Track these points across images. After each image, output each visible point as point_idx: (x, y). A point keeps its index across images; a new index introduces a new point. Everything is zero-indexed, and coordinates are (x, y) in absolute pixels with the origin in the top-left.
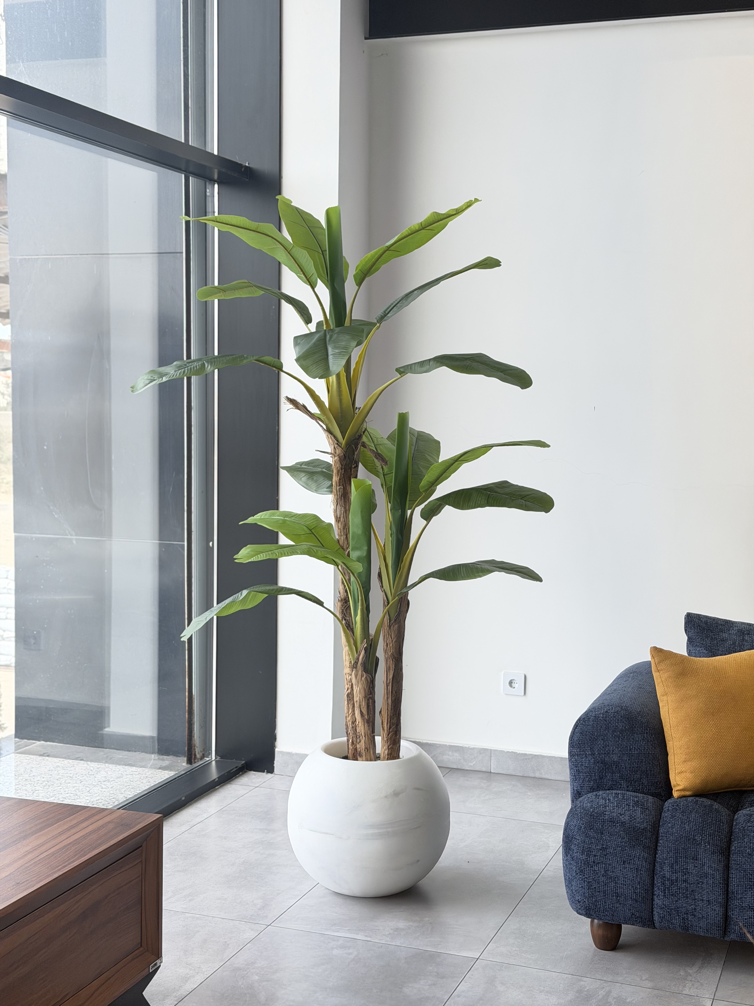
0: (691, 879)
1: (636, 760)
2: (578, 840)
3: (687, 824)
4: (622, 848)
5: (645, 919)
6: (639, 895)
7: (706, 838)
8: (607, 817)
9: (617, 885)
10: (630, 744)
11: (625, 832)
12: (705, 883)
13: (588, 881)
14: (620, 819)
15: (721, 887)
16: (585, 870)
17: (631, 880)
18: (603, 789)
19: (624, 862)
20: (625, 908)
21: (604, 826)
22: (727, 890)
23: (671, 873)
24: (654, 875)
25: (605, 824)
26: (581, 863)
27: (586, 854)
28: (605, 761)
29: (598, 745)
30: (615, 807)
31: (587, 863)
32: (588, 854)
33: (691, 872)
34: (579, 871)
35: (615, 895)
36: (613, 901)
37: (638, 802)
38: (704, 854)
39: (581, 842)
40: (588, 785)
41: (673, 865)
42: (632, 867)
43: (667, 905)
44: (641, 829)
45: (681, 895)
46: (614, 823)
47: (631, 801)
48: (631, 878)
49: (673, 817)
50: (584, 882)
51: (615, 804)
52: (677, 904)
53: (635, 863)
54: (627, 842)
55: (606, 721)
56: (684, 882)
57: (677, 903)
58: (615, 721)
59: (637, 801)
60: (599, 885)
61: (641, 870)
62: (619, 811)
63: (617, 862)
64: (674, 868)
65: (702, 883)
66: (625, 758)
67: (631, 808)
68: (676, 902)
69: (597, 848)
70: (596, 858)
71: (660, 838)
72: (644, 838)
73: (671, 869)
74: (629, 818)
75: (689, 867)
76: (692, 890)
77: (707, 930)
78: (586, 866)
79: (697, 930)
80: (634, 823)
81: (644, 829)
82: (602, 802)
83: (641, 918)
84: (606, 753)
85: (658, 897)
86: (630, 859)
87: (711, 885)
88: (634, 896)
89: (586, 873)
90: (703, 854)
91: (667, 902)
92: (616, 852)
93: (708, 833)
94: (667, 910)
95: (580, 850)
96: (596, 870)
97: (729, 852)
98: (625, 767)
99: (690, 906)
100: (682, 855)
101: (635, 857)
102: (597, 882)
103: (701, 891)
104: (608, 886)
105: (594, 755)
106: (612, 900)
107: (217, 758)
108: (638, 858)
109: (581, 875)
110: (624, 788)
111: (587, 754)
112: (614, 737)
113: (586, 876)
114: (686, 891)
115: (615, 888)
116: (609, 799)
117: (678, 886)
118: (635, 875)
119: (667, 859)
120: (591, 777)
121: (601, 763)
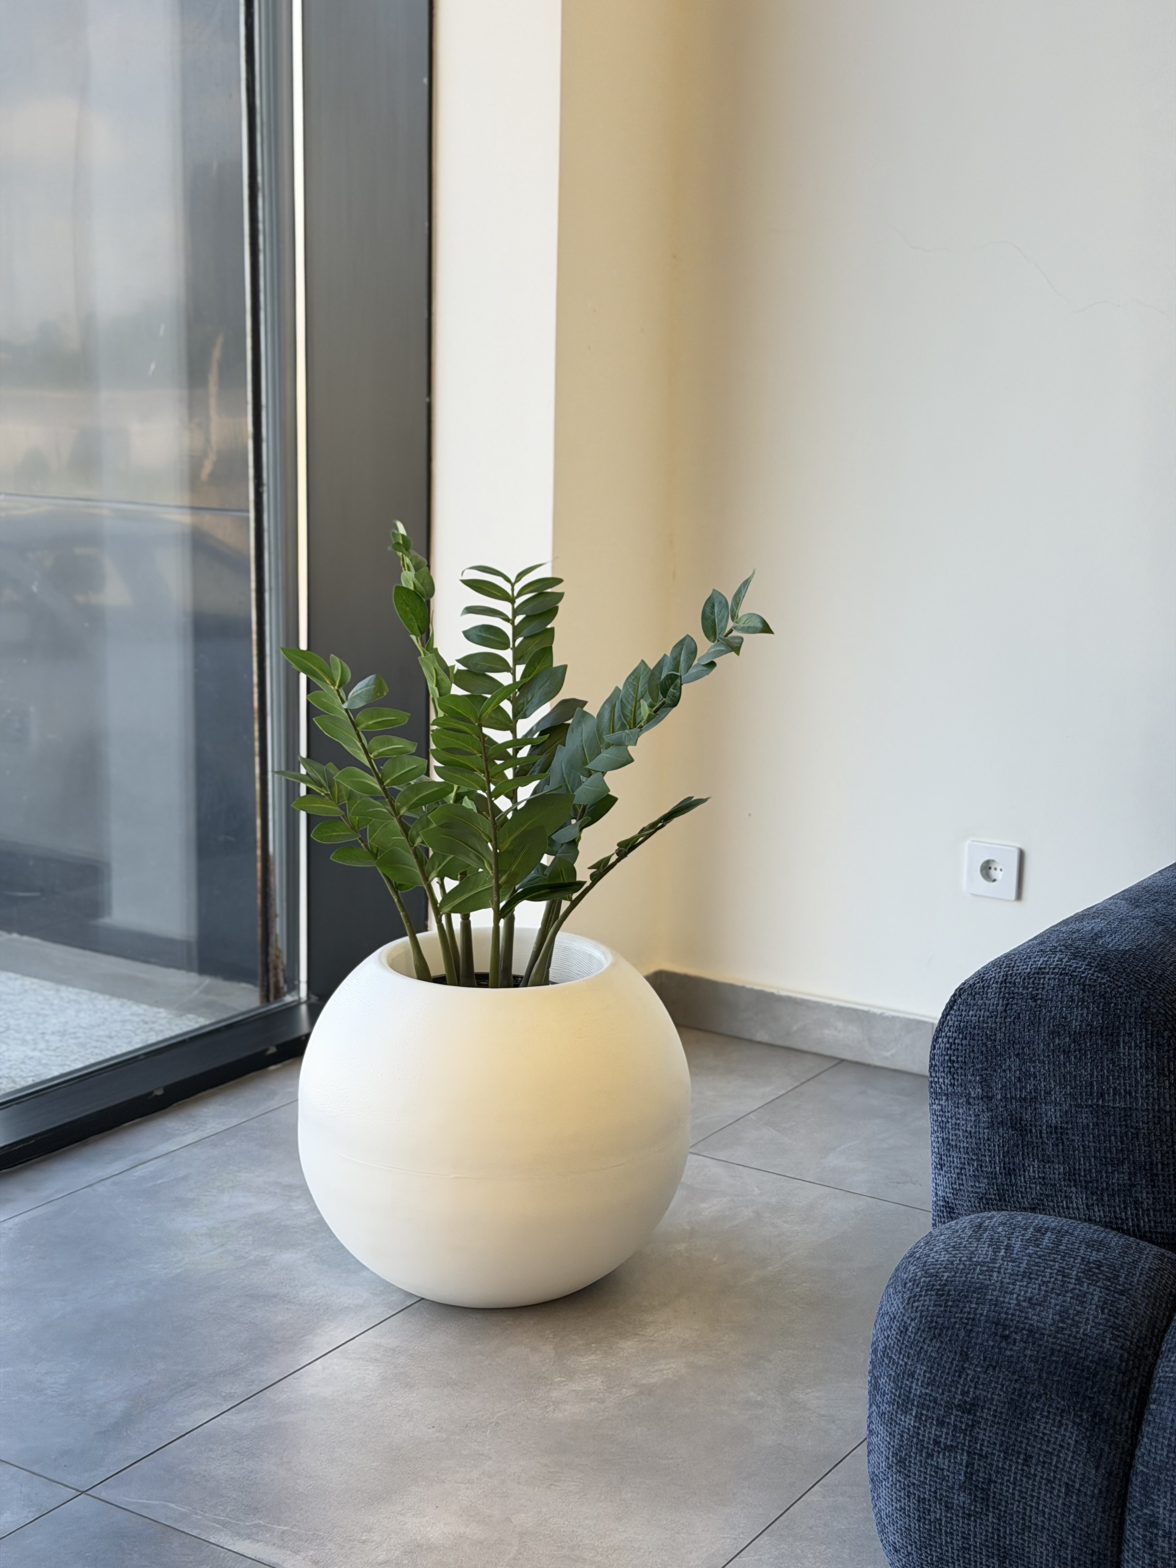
1: (1118, 1129)
2: (898, 1364)
8: (987, 1308)
10: (1102, 1076)
11: (1037, 1362)
13: (919, 1496)
14: (1026, 1318)
16: (910, 1462)
18: (1017, 1205)
21: (974, 1334)
24: (1121, 1514)
25: (976, 1329)
26: (902, 1436)
27: (914, 1414)
28: (1023, 1123)
29: (1005, 1071)
30: (1020, 1277)
31: (917, 1440)
32: (922, 1414)
34: (895, 1461)
35: (996, 1552)
40: (972, 1186)
44: (1091, 1362)
46: (1004, 1329)
47: (1079, 1260)
48: (1047, 1510)
50: (909, 1497)
51: (1024, 1265)
53: (1061, 1465)
54: (1040, 1396)
58: (1062, 1002)
59: (1094, 1262)
61: (1079, 1490)
62: (1029, 1290)
66: (1084, 1118)
67: (1071, 1286)
70: (945, 1430)
71: (1154, 1396)
72: (1097, 1390)
74: (1057, 1317)
78: (914, 1450)
80: (1070, 1336)
84: (1026, 1099)
86: (1047, 1452)
89: (912, 1470)
96: (942, 1466)
98: (1083, 1146)
101: (1062, 1446)
105: (990, 1098)
108: (1074, 1452)
109: (900, 1472)
110: (1078, 1209)
111: (970, 1094)
112: (1054, 1052)
113: (912, 1480)
116: (1008, 1248)
118: (1061, 1504)
120: (981, 1166)
121: (1012, 1127)
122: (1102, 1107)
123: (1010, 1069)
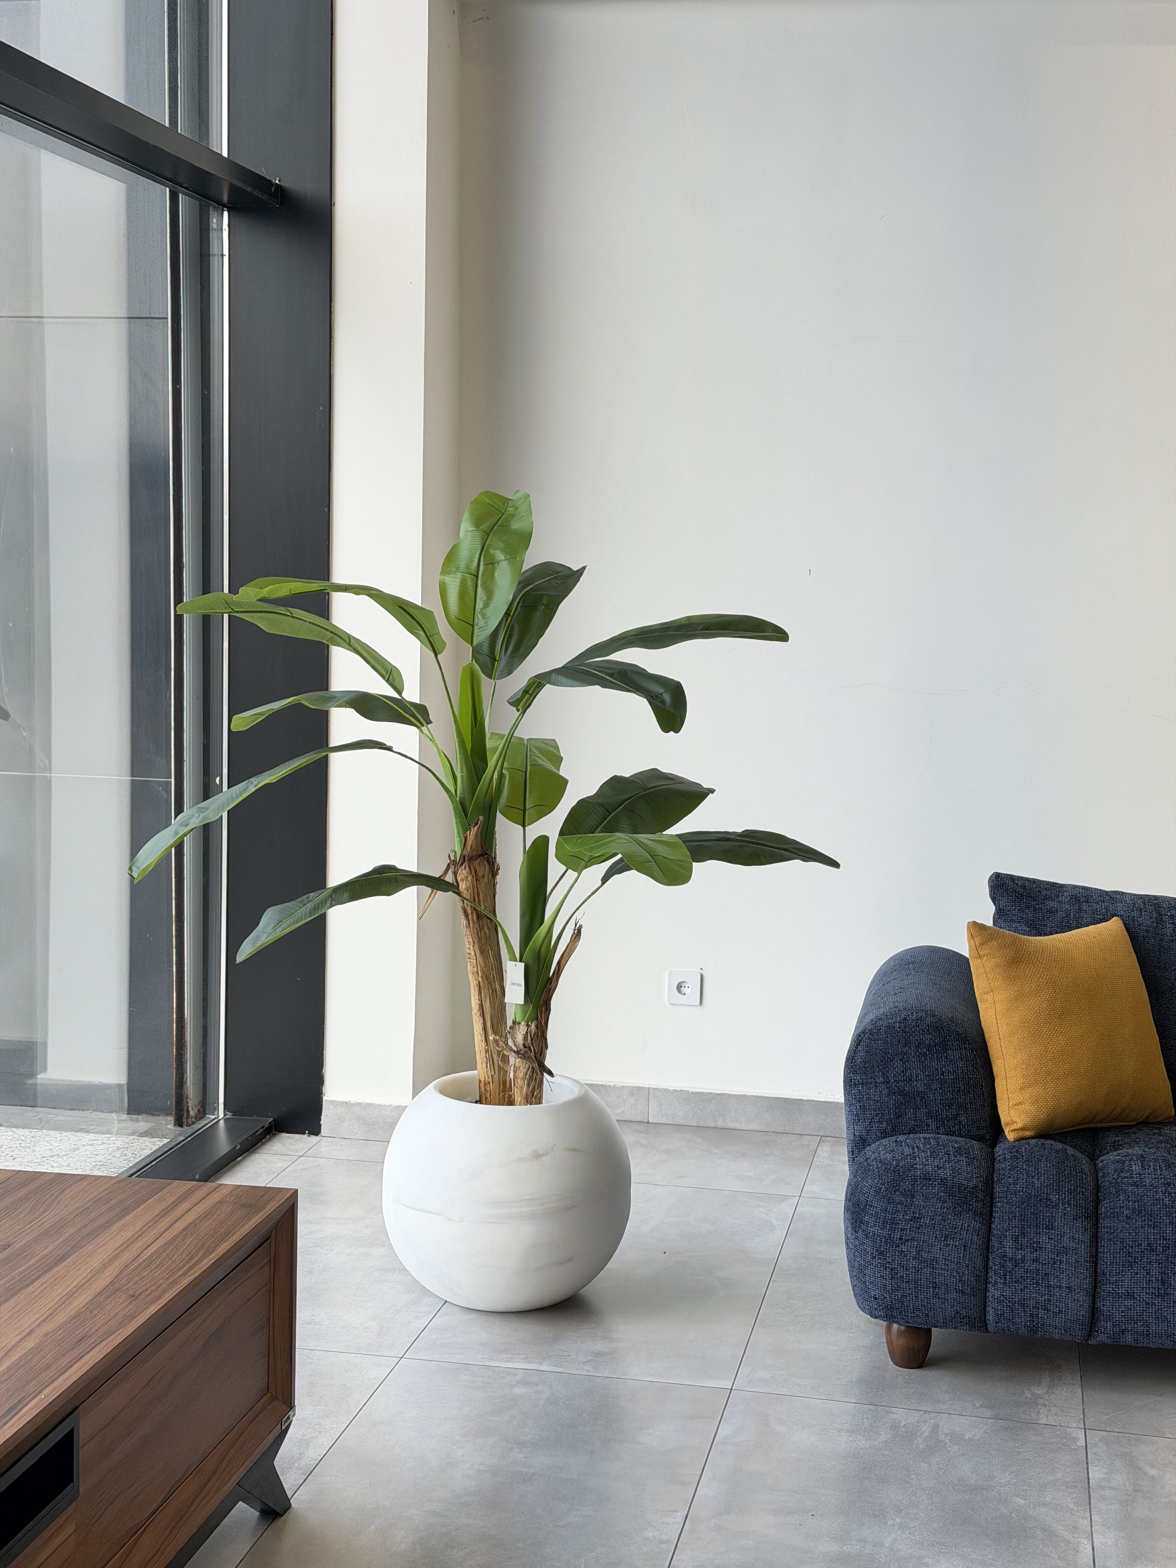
0: (1043, 1257)
1: (951, 1089)
2: (876, 1208)
3: (1036, 1177)
4: (942, 1217)
5: (975, 1318)
6: (968, 1284)
7: (1065, 1197)
8: (919, 1173)
9: (935, 1271)
10: (943, 1065)
11: (947, 1193)
12: (1065, 1262)
13: (892, 1268)
14: (938, 1174)
15: (1088, 1267)
16: (886, 1252)
17: (956, 1262)
18: (902, 1132)
19: (946, 1237)
20: (947, 1305)
21: (916, 1185)
22: (1096, 1271)
23: (1014, 1249)
24: (988, 1255)
25: (916, 1183)
26: (881, 1241)
27: (888, 1228)
28: (905, 1092)
29: (895, 1068)
30: (929, 1158)
31: (889, 1240)
32: (892, 1228)
33: (1044, 1246)
34: (877, 1253)
35: (931, 1285)
36: (928, 1295)
37: (960, 1149)
38: (1063, 1220)
39: (881, 1211)
40: (878, 1127)
41: (1018, 1238)
42: (957, 1244)
43: (1008, 1297)
44: (970, 1188)
45: (1029, 1280)
46: (929, 1181)
47: (951, 1147)
48: (956, 1260)
49: (1013, 1168)
50: (886, 1269)
51: (929, 1153)
52: (1023, 1295)
53: (961, 1237)
54: (950, 1207)
55: (905, 1032)
56: (1033, 1262)
57: (1023, 1292)
58: (919, 1032)
59: (957, 1148)
60: (907, 1273)
61: (970, 1247)
62: (935, 1163)
63: (936, 1238)
64: (1020, 1242)
65: (1060, 1262)
66: (934, 1086)
67: (953, 1159)
68: (1021, 1291)
69: (906, 1219)
70: (905, 1232)
71: (997, 1200)
72: (974, 1201)
73: (1014, 1244)
74: (951, 1172)
75: (1041, 1240)
76: (1045, 1274)
77: (1065, 1331)
78: (888, 1245)
79: (1051, 1330)
80: (959, 1179)
81: (975, 1187)
82: (907, 1151)
83: (969, 1318)
84: (906, 1080)
85: (994, 1286)
87: (1073, 1264)
88: (960, 1286)
89: (888, 1255)
90: (1061, 1221)
91: (1008, 1292)
92: (933, 1222)
93: (1067, 1189)
94: (1008, 1304)
95: (879, 1223)
96: (903, 1250)
97: (1097, 1217)
98: (935, 1099)
99: (1042, 1296)
100: (1030, 1222)
101: (961, 1229)
102: (905, 1268)
103: (1058, 1274)
104: (921, 1273)
105: (888, 1083)
106: (927, 1293)
107: (227, 1114)
108: (967, 1230)
109: (881, 1258)
110: (932, 1130)
111: (877, 1082)
112: (919, 1056)
113: (888, 1260)
114: (1036, 1275)
115: (931, 1276)
116: (917, 1147)
117: (1026, 1268)
118: (962, 1256)
119: (1009, 1230)
120: (883, 1116)
121: (899, 1094)
122: (943, 1079)
123: (898, 1067)
